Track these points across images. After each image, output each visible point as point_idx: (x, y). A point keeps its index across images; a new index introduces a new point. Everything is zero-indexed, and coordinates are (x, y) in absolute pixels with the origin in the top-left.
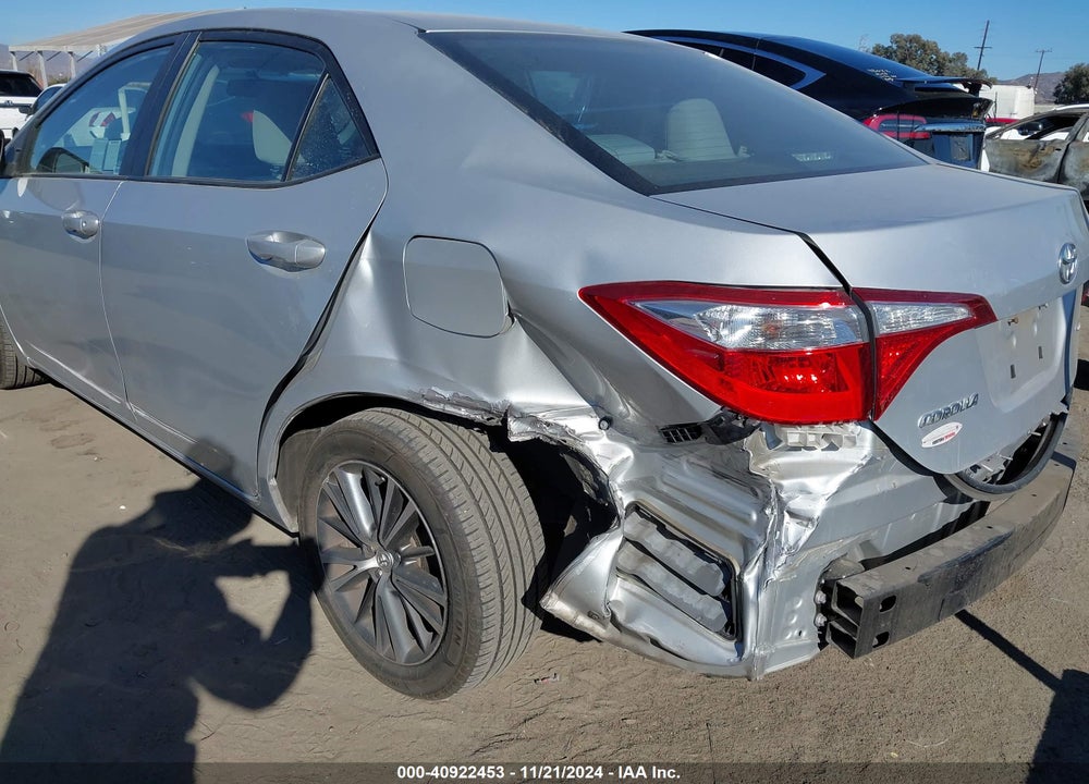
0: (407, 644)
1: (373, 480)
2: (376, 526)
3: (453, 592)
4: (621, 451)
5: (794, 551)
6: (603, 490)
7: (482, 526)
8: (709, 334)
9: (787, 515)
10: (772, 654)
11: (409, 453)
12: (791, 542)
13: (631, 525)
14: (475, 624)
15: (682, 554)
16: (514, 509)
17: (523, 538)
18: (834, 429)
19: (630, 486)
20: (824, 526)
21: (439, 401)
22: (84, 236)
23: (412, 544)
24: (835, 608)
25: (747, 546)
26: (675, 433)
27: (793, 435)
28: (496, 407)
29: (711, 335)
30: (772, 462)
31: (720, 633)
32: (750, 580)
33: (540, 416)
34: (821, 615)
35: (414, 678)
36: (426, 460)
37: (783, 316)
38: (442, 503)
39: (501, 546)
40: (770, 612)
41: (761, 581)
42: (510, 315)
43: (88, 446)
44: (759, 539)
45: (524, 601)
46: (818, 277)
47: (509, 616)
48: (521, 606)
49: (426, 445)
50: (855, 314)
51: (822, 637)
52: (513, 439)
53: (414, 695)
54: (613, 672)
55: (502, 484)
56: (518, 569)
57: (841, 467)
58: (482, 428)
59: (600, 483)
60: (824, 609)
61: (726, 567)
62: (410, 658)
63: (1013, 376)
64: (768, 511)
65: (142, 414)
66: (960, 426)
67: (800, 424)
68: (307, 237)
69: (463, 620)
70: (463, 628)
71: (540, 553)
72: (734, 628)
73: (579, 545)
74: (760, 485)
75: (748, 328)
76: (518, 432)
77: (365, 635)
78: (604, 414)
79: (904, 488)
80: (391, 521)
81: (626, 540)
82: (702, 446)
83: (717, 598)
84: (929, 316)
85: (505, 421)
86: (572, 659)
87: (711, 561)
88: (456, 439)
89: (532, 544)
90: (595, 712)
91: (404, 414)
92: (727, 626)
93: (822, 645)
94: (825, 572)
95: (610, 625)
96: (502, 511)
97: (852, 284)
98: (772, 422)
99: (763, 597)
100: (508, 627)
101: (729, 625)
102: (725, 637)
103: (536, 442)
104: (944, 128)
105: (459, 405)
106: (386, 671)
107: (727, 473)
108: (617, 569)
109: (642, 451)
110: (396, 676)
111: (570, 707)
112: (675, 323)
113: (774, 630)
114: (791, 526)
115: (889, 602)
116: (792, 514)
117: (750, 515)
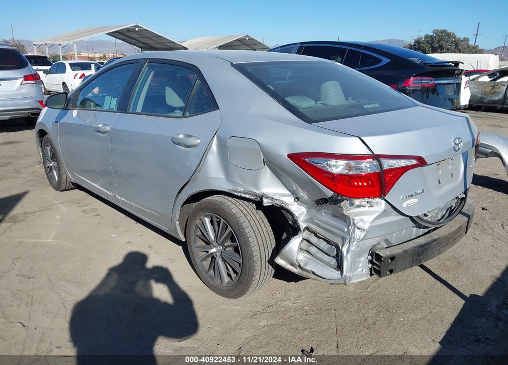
0: (226, 279)
1: (215, 220)
2: (216, 237)
3: (244, 258)
4: (301, 209)
5: (360, 240)
6: (295, 222)
7: (254, 235)
8: (329, 169)
9: (356, 228)
10: (353, 276)
11: (229, 210)
12: (358, 238)
13: (305, 234)
14: (252, 269)
15: (323, 243)
16: (265, 230)
17: (268, 240)
18: (371, 200)
19: (306, 221)
20: (368, 233)
21: (239, 192)
22: (103, 133)
23: (228, 243)
24: (375, 261)
25: (344, 239)
26: (319, 202)
27: (357, 202)
28: (259, 194)
29: (330, 170)
30: (351, 211)
31: (335, 269)
32: (344, 250)
33: (274, 197)
34: (370, 264)
35: (230, 290)
36: (234, 212)
37: (353, 163)
38: (240, 227)
39: (260, 242)
40: (352, 261)
41: (348, 251)
42: (264, 163)
43: (96, 213)
44: (347, 237)
45: (268, 261)
46: (363, 151)
47: (263, 266)
48: (267, 263)
49: (235, 208)
50: (376, 163)
51: (371, 272)
52: (264, 205)
53: (229, 297)
54: (301, 292)
55: (261, 221)
56: (266, 250)
57: (373, 213)
58: (253, 201)
59: (294, 219)
60: (371, 262)
61: (337, 246)
62: (228, 283)
63: (440, 183)
64: (350, 227)
65: (123, 199)
66: (417, 200)
67: (359, 198)
68: (194, 136)
69: (247, 267)
70: (247, 270)
71: (274, 246)
72: (340, 267)
73: (288, 240)
74: (347, 219)
75: (342, 167)
76: (266, 202)
77: (211, 277)
78: (296, 196)
79: (397, 221)
80: (222, 234)
81: (304, 239)
82: (328, 206)
83: (334, 257)
84: (403, 163)
85: (262, 199)
86: (285, 288)
87: (332, 245)
88: (244, 206)
89: (271, 242)
90: (294, 305)
91: (226, 197)
92: (337, 266)
93: (371, 275)
94: (371, 249)
95: (298, 268)
96: (261, 230)
97: (375, 153)
98: (350, 197)
99: (349, 256)
100: (263, 270)
101: (338, 266)
102: (337, 270)
103: (272, 206)
104: (443, 82)
105: (245, 193)
106: (219, 289)
107: (337, 215)
108: (301, 249)
109: (309, 209)
110: (223, 290)
111: (285, 303)
112: (318, 166)
113: (353, 268)
114: (358, 232)
115: (392, 258)
116: (358, 228)
117: (344, 229)
